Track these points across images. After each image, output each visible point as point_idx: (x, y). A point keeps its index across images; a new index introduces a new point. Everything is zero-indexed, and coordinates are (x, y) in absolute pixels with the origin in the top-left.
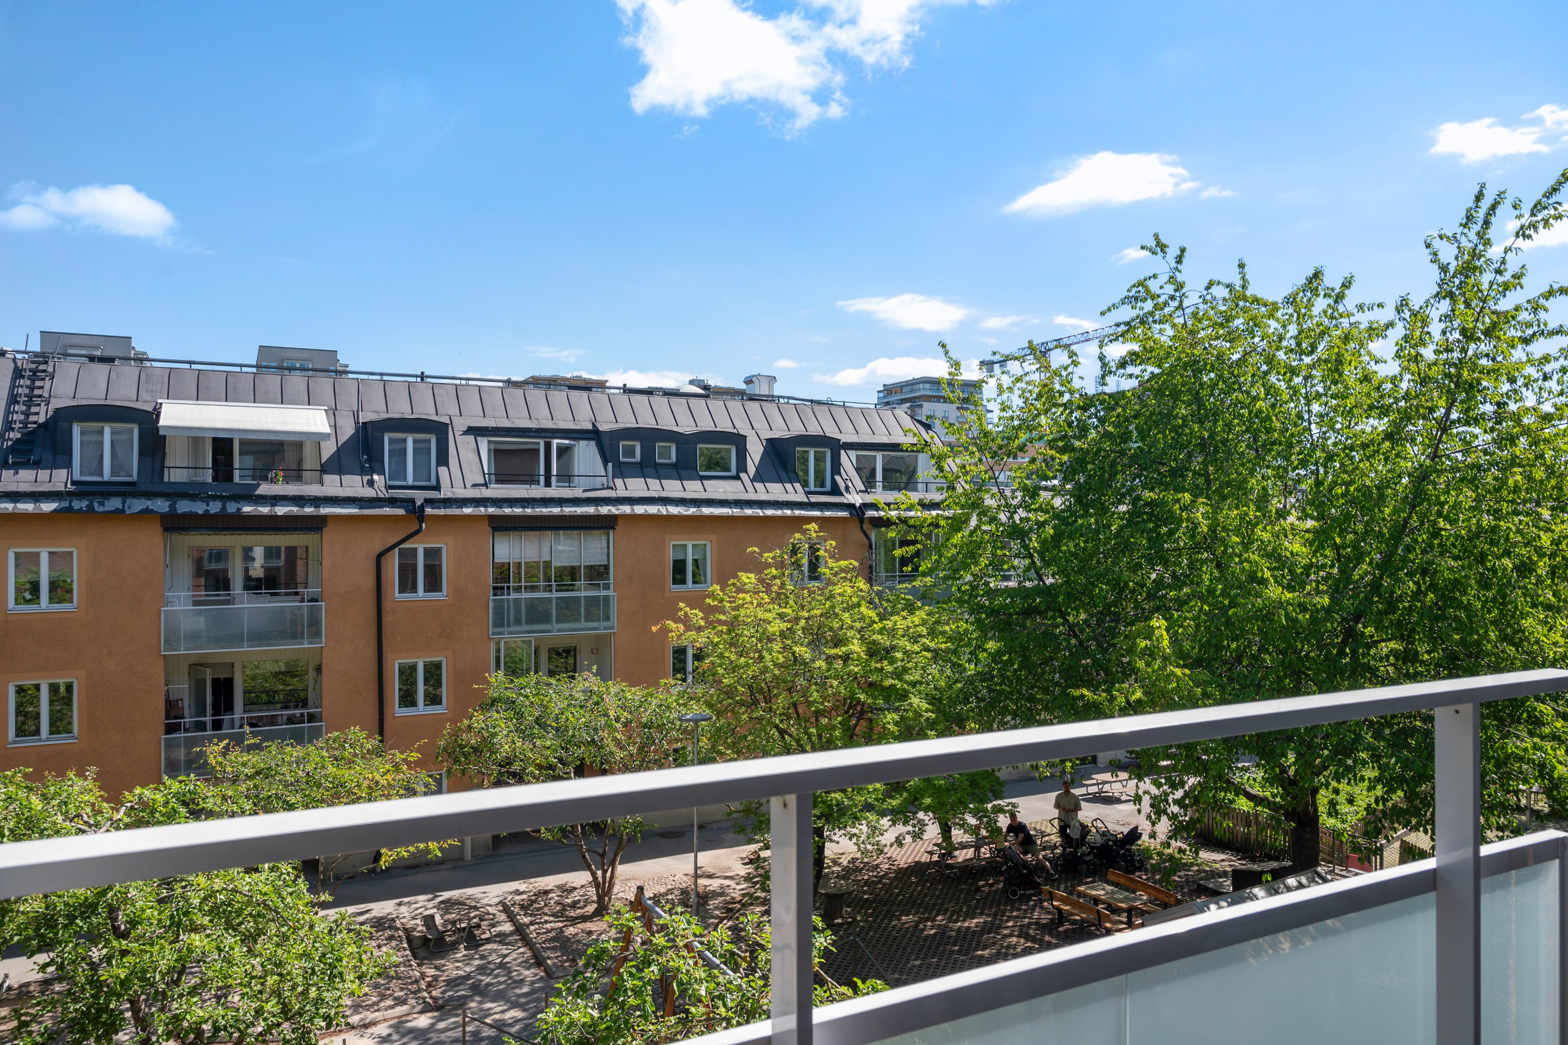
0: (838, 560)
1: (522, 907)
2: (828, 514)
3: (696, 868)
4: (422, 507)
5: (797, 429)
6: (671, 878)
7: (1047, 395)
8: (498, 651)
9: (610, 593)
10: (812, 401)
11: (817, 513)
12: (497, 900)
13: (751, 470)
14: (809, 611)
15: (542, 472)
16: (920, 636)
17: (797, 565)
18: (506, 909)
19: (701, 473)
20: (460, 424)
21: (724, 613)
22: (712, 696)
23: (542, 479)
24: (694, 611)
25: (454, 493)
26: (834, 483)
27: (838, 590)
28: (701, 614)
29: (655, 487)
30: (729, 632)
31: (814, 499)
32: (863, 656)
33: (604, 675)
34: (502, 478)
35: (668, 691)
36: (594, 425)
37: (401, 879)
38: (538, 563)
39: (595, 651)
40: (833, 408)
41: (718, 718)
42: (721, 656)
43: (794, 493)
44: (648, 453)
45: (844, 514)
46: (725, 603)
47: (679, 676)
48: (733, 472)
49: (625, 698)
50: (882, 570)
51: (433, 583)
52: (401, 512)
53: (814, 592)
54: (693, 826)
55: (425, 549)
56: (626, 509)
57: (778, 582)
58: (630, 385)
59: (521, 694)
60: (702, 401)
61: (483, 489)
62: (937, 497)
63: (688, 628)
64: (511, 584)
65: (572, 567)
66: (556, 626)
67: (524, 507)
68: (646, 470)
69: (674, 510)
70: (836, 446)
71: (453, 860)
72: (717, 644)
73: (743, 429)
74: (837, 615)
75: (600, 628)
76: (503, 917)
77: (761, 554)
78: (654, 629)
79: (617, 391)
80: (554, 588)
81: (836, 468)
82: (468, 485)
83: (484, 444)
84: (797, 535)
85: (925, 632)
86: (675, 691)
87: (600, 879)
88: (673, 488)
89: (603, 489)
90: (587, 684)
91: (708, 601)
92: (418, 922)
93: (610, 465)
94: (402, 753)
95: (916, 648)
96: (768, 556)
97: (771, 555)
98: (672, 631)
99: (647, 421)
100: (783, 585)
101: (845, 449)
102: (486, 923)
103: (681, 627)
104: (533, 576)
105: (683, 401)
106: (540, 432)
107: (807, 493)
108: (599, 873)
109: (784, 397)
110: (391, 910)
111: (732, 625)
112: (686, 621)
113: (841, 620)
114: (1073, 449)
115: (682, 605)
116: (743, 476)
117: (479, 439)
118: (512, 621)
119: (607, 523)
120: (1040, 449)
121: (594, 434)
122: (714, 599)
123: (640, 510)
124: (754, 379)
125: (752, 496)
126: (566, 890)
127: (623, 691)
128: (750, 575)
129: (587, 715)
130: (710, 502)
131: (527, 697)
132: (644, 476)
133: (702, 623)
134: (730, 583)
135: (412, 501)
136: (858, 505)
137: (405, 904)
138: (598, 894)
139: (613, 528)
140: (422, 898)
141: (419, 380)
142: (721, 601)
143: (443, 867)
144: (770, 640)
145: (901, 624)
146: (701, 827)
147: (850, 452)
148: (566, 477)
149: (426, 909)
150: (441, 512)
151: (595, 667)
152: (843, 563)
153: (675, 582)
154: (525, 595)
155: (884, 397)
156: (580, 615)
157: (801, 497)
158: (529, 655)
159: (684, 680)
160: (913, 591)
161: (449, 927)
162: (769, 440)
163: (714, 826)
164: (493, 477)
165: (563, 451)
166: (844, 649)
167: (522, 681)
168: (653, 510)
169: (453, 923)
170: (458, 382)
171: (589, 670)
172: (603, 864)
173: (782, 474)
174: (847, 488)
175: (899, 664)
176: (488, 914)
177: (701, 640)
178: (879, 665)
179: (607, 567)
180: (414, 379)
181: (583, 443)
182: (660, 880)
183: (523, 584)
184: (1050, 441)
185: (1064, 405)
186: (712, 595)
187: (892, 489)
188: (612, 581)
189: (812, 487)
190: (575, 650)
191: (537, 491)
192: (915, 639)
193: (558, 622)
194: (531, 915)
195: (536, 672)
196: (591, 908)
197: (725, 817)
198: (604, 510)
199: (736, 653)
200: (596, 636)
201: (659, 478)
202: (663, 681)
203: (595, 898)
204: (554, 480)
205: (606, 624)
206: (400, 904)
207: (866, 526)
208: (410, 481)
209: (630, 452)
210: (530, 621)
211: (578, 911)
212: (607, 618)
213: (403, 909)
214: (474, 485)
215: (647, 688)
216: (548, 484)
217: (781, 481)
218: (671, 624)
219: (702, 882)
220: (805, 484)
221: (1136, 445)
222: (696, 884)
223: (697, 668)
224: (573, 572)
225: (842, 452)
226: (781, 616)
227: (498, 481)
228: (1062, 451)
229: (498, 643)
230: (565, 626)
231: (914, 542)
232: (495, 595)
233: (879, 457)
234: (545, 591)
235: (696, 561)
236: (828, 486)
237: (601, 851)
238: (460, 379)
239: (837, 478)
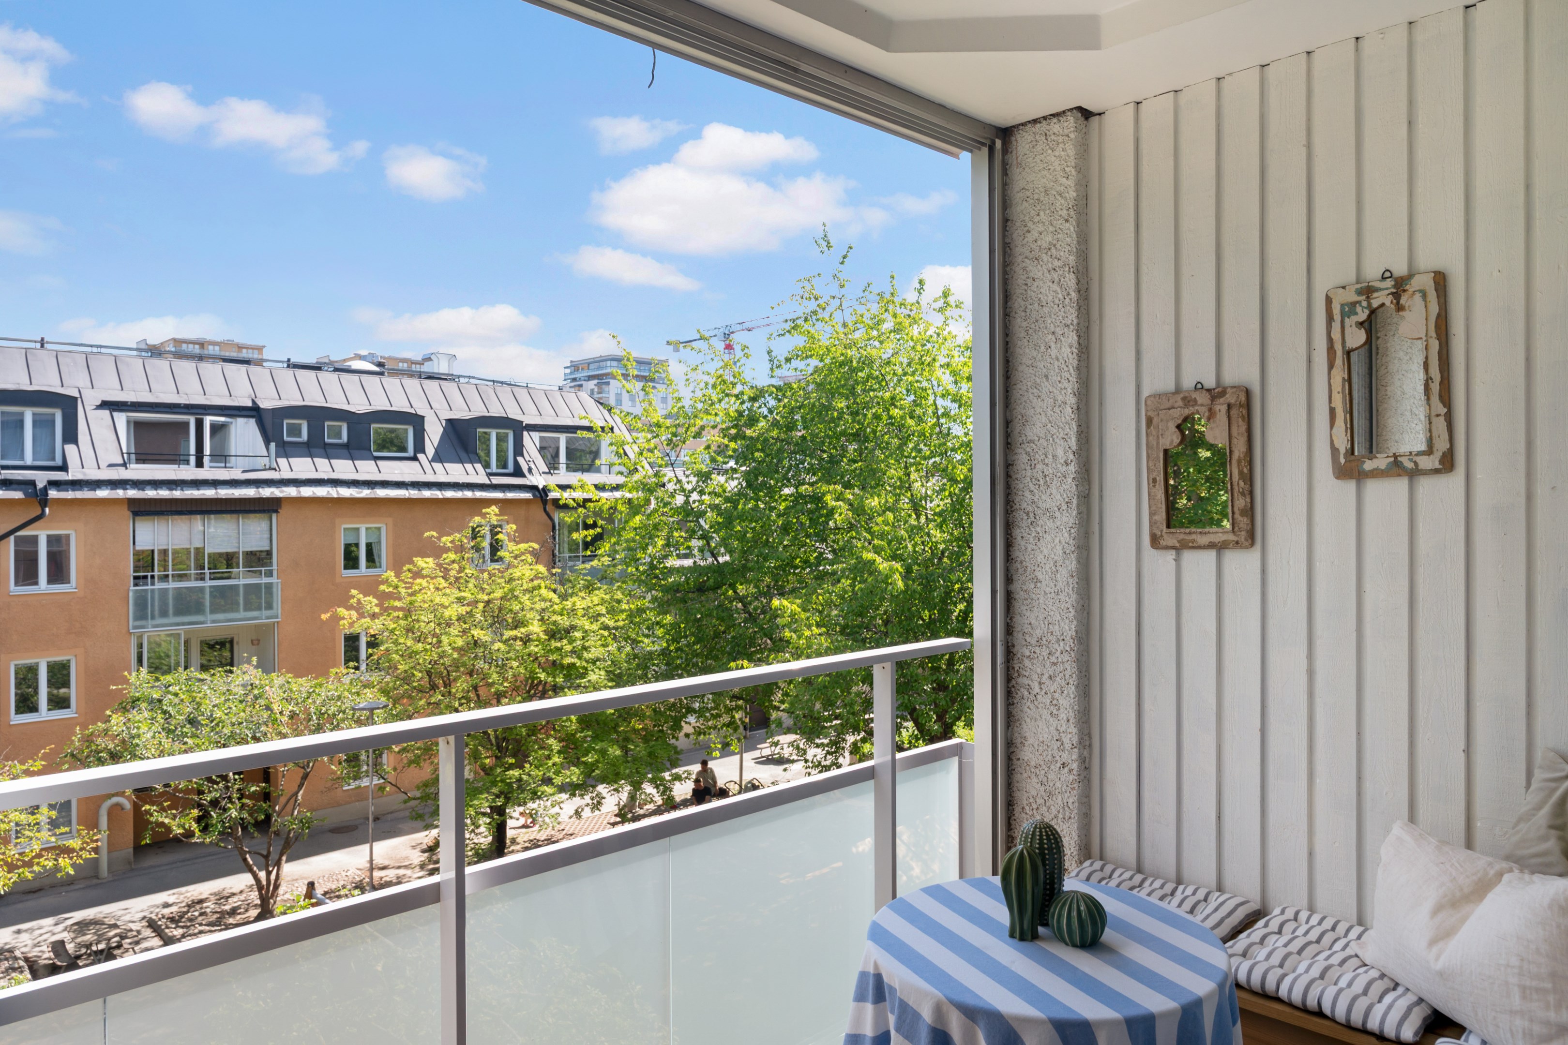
0: (518, 543)
1: (172, 920)
2: (510, 495)
3: (371, 861)
4: (45, 490)
5: (478, 410)
6: (344, 874)
7: (723, 386)
8: (140, 646)
9: (273, 580)
10: (494, 381)
11: (499, 495)
12: (141, 915)
13: (430, 450)
14: (489, 594)
15: (193, 450)
16: (599, 615)
17: (477, 549)
18: (152, 924)
19: (376, 454)
20: (91, 398)
21: (400, 599)
22: (388, 683)
23: (193, 459)
24: (367, 598)
25: (84, 474)
26: (517, 464)
27: (517, 573)
28: (375, 601)
29: (323, 467)
30: (406, 618)
31: (496, 480)
32: (543, 637)
33: (266, 666)
34: (142, 458)
35: (339, 681)
36: (253, 401)
37: (20, 906)
38: (188, 551)
39: (255, 642)
40: (515, 389)
41: (394, 705)
42: (396, 643)
43: (475, 473)
44: (316, 432)
45: (528, 495)
46: (400, 589)
47: (351, 664)
48: (411, 452)
49: (291, 691)
50: (566, 550)
51: (58, 572)
52: (18, 495)
53: (494, 575)
54: (368, 819)
55: (49, 536)
56: (291, 491)
57: (456, 566)
58: (294, 360)
59: (169, 692)
60: (376, 379)
61: (122, 470)
62: (620, 480)
63: (361, 616)
64: (156, 573)
65: (227, 554)
66: (210, 617)
67: (171, 489)
68: (313, 450)
69: (345, 492)
70: (519, 428)
71: (85, 878)
72: (392, 631)
73: (421, 409)
74: (517, 597)
75: (262, 618)
76: (148, 932)
77: (439, 538)
78: (324, 617)
79: (280, 365)
80: (207, 576)
81: (519, 449)
82: (103, 465)
83: (121, 419)
84: (477, 519)
85: (604, 611)
86: (346, 680)
87: (264, 883)
88: (344, 468)
89: (265, 470)
90: (247, 677)
91: (383, 587)
92: (44, 948)
93: (273, 445)
94: (22, 763)
95: (595, 627)
96: (446, 540)
97: (450, 538)
98: (343, 618)
99: (315, 399)
100: (461, 569)
101: (528, 431)
102: (128, 941)
103: (354, 614)
104: (181, 563)
105: (355, 378)
106: (189, 409)
107: (489, 475)
108: (262, 875)
109: (465, 377)
110: (7, 940)
111: (408, 612)
112: (359, 608)
113: (520, 603)
114: (744, 437)
115: (354, 592)
116: (420, 456)
117: (115, 414)
118: (157, 612)
119: (269, 507)
120: (713, 437)
121: (254, 412)
122: (390, 586)
123: (307, 492)
124: (433, 357)
125: (430, 478)
126: (222, 897)
127: (288, 682)
128: (428, 560)
129: (248, 710)
130: (385, 484)
131: (176, 695)
132: (311, 456)
133: (377, 610)
134: (405, 568)
135: (32, 483)
136: (541, 487)
137: (26, 931)
138: (261, 897)
139: (276, 511)
140: (48, 922)
141: (39, 345)
142: (396, 587)
143: (72, 887)
144: (449, 625)
145: (580, 604)
146: (376, 819)
147: (532, 434)
148: (221, 457)
149: (54, 934)
150: (70, 495)
151: (255, 659)
152: (523, 546)
153: (346, 567)
154: (172, 585)
155: (571, 373)
156: (238, 604)
157: (483, 479)
158: (177, 650)
159: (357, 668)
160: (593, 572)
161: (83, 951)
162: (449, 421)
163: (389, 817)
164: (133, 457)
165: (216, 429)
166: (523, 630)
167: (169, 678)
168: (321, 492)
169: (88, 946)
170: (89, 349)
171: (249, 662)
172: (267, 866)
173: (463, 455)
174: (530, 470)
175: (579, 642)
176: (131, 930)
177: (376, 626)
178: (559, 645)
179: (269, 553)
180: (32, 345)
181: (241, 421)
182: (331, 877)
183: (170, 573)
184: (723, 429)
185: (737, 396)
186: (386, 582)
187: (575, 471)
188: (275, 567)
189: (494, 468)
190: (231, 642)
191: (188, 472)
192: (596, 617)
193: (212, 612)
194: (182, 927)
195: (186, 668)
196: (254, 913)
197: (403, 806)
198: (267, 492)
199: (414, 639)
200: (257, 626)
201: (328, 457)
202: (333, 671)
203: (258, 902)
204: (206, 460)
205: (269, 613)
206: (19, 932)
207: (549, 507)
208: (29, 460)
209: (295, 431)
210: (178, 612)
211: (239, 917)
212: (269, 606)
213: (25, 938)
214: (110, 466)
215: (316, 678)
216: (200, 464)
217: (462, 462)
218: (342, 611)
219: (377, 874)
220: (487, 465)
221: (800, 434)
222: (371, 877)
223: (371, 655)
224: (229, 559)
225: (525, 433)
226: (460, 600)
227: (139, 461)
228: (734, 438)
229: (140, 637)
230: (220, 616)
231: (594, 525)
232: (136, 585)
233: (563, 438)
234: (197, 579)
235: (369, 546)
236: (511, 468)
237: (265, 853)
238: (91, 346)
239: (520, 459)
